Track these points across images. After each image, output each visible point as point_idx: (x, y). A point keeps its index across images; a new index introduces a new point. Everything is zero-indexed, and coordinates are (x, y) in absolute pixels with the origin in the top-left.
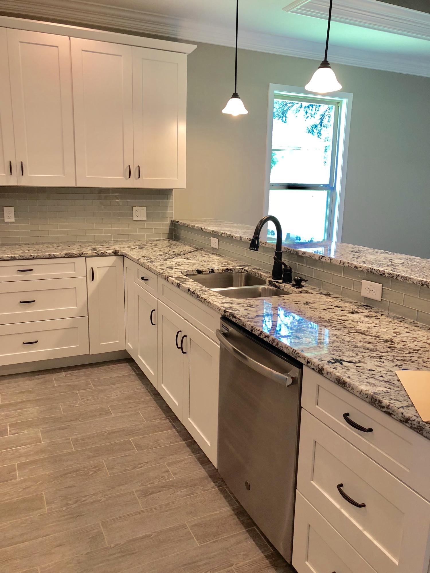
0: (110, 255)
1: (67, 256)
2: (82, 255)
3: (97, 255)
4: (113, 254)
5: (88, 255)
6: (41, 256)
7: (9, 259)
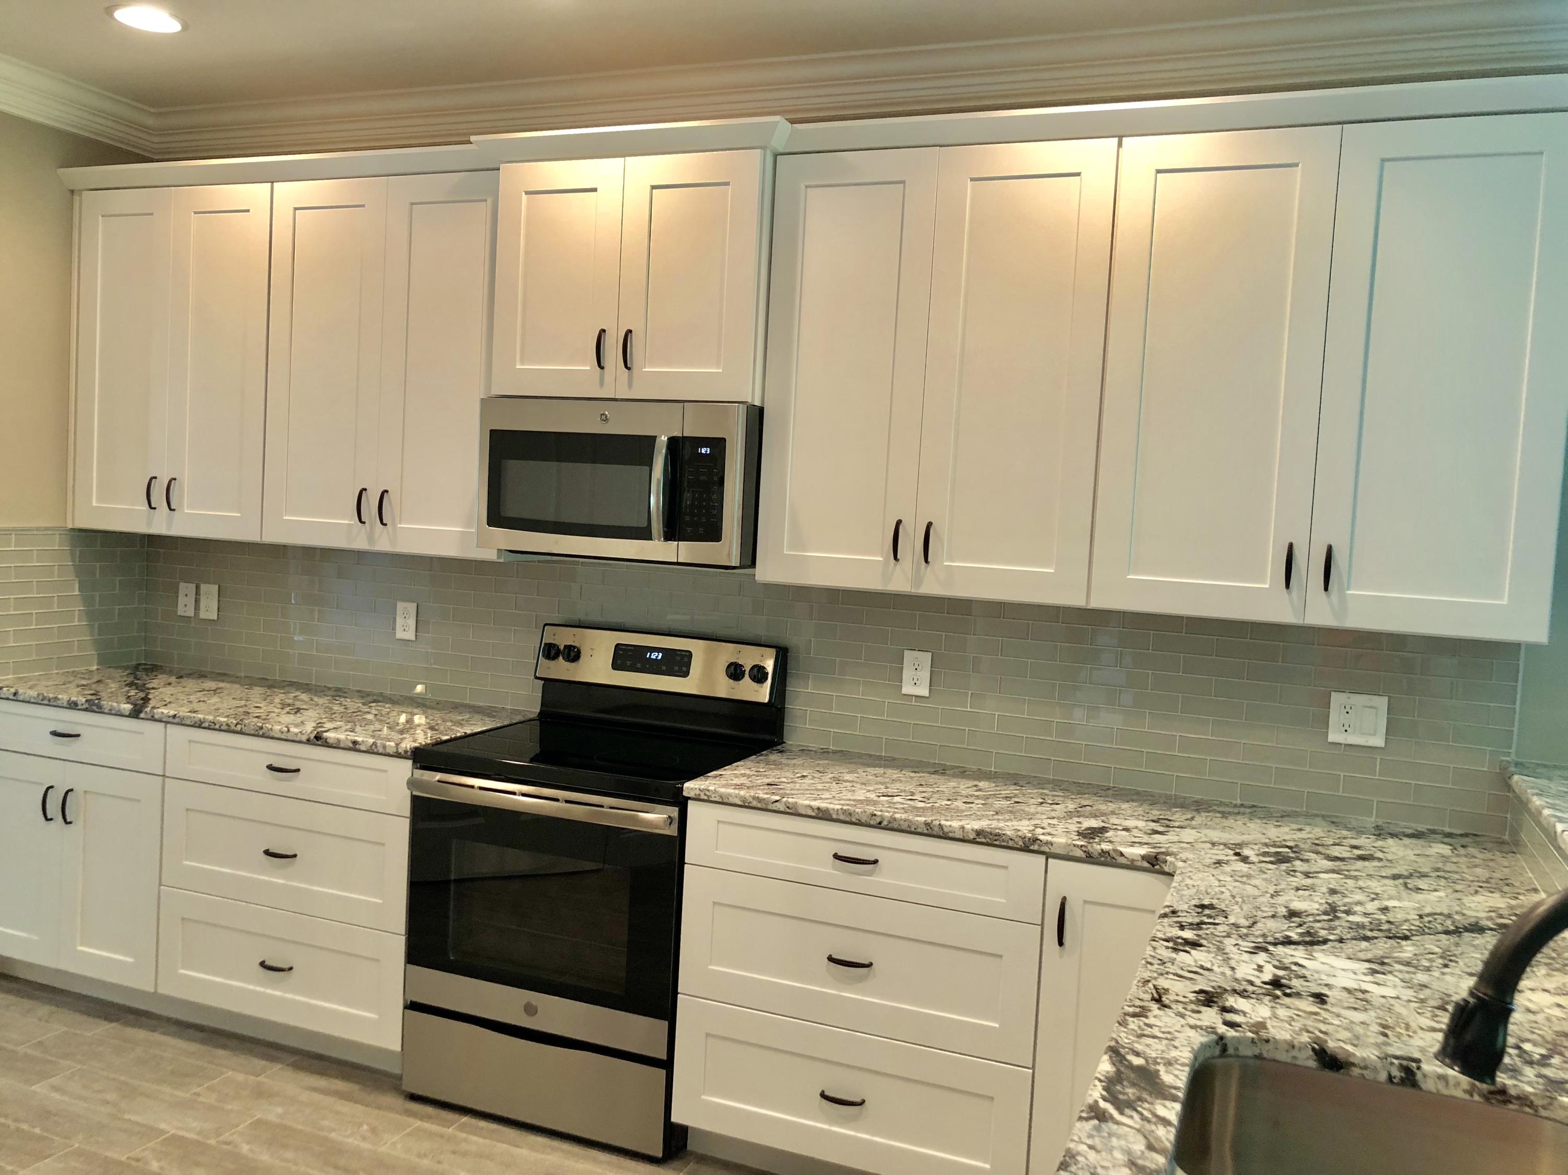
0: (1131, 866)
1: (983, 840)
2: (1032, 848)
3: (1084, 855)
4: (1146, 864)
5: (1054, 850)
6: (902, 823)
7: (813, 814)
